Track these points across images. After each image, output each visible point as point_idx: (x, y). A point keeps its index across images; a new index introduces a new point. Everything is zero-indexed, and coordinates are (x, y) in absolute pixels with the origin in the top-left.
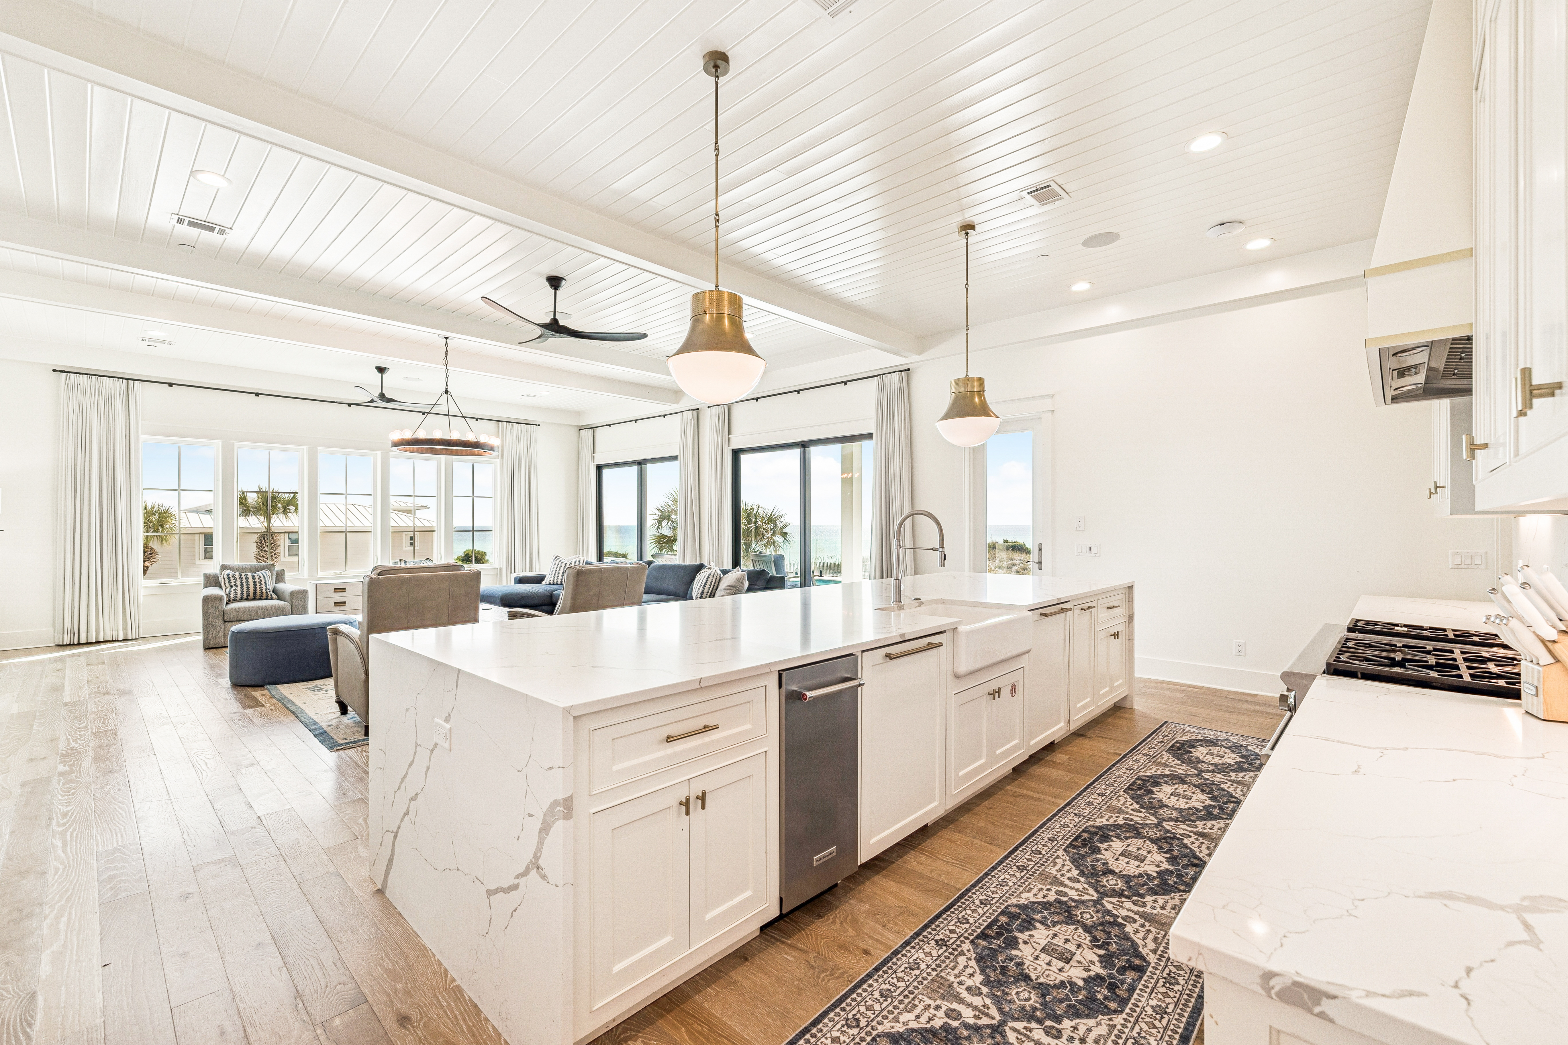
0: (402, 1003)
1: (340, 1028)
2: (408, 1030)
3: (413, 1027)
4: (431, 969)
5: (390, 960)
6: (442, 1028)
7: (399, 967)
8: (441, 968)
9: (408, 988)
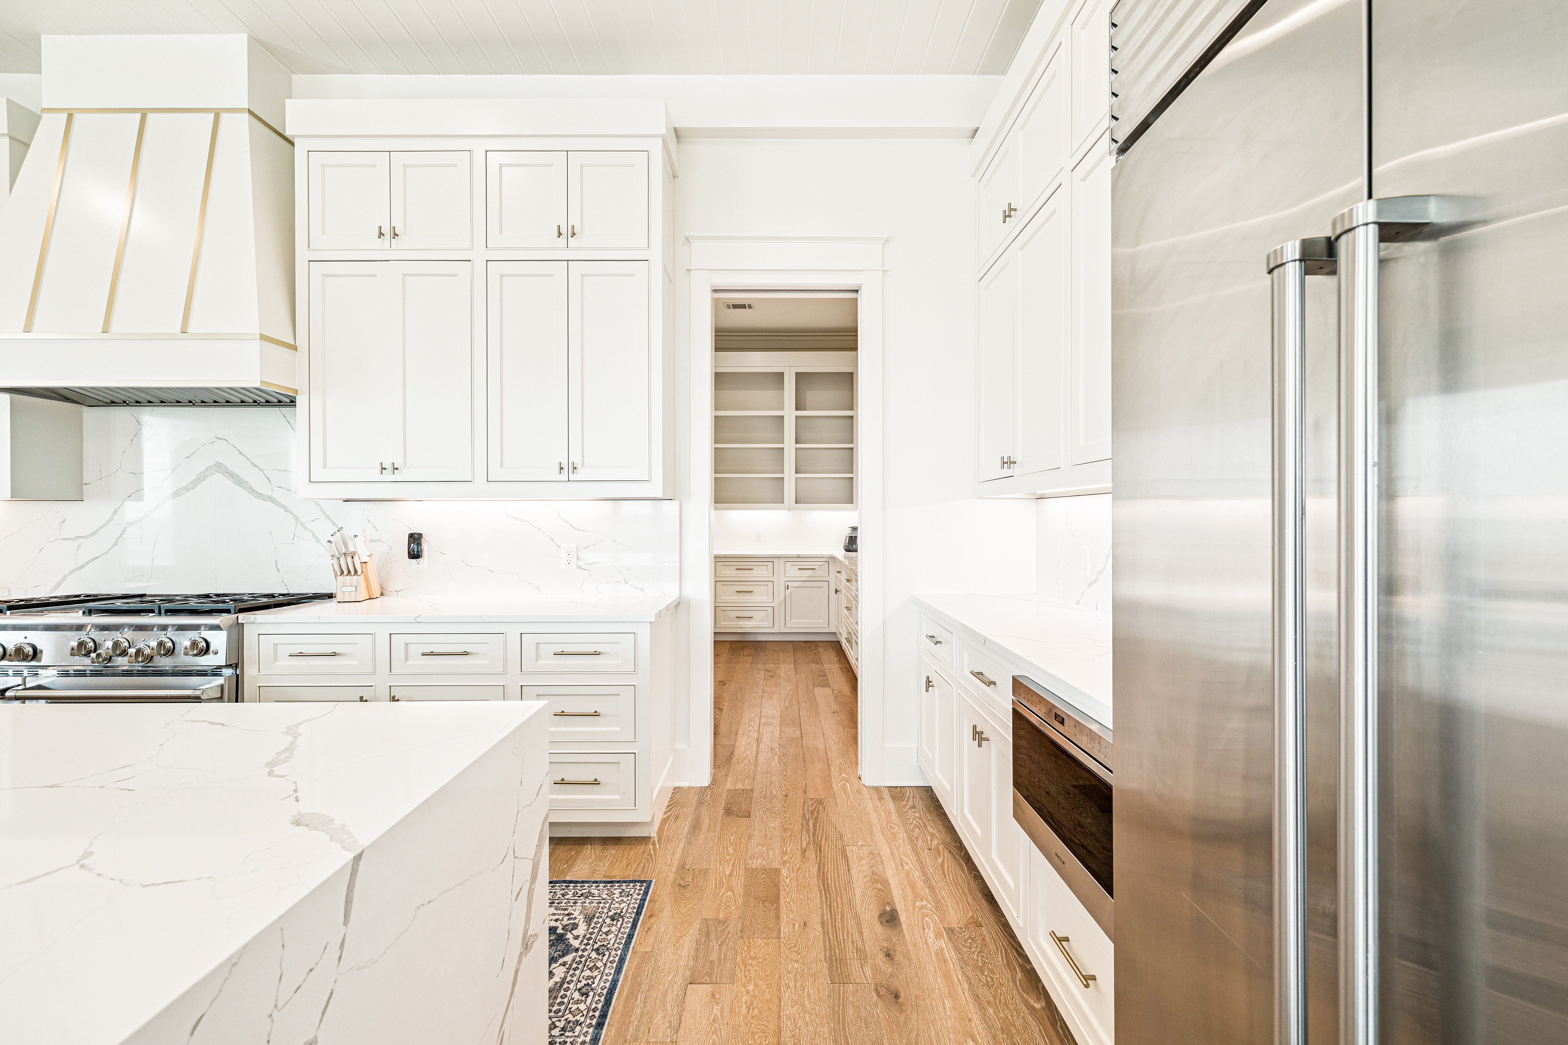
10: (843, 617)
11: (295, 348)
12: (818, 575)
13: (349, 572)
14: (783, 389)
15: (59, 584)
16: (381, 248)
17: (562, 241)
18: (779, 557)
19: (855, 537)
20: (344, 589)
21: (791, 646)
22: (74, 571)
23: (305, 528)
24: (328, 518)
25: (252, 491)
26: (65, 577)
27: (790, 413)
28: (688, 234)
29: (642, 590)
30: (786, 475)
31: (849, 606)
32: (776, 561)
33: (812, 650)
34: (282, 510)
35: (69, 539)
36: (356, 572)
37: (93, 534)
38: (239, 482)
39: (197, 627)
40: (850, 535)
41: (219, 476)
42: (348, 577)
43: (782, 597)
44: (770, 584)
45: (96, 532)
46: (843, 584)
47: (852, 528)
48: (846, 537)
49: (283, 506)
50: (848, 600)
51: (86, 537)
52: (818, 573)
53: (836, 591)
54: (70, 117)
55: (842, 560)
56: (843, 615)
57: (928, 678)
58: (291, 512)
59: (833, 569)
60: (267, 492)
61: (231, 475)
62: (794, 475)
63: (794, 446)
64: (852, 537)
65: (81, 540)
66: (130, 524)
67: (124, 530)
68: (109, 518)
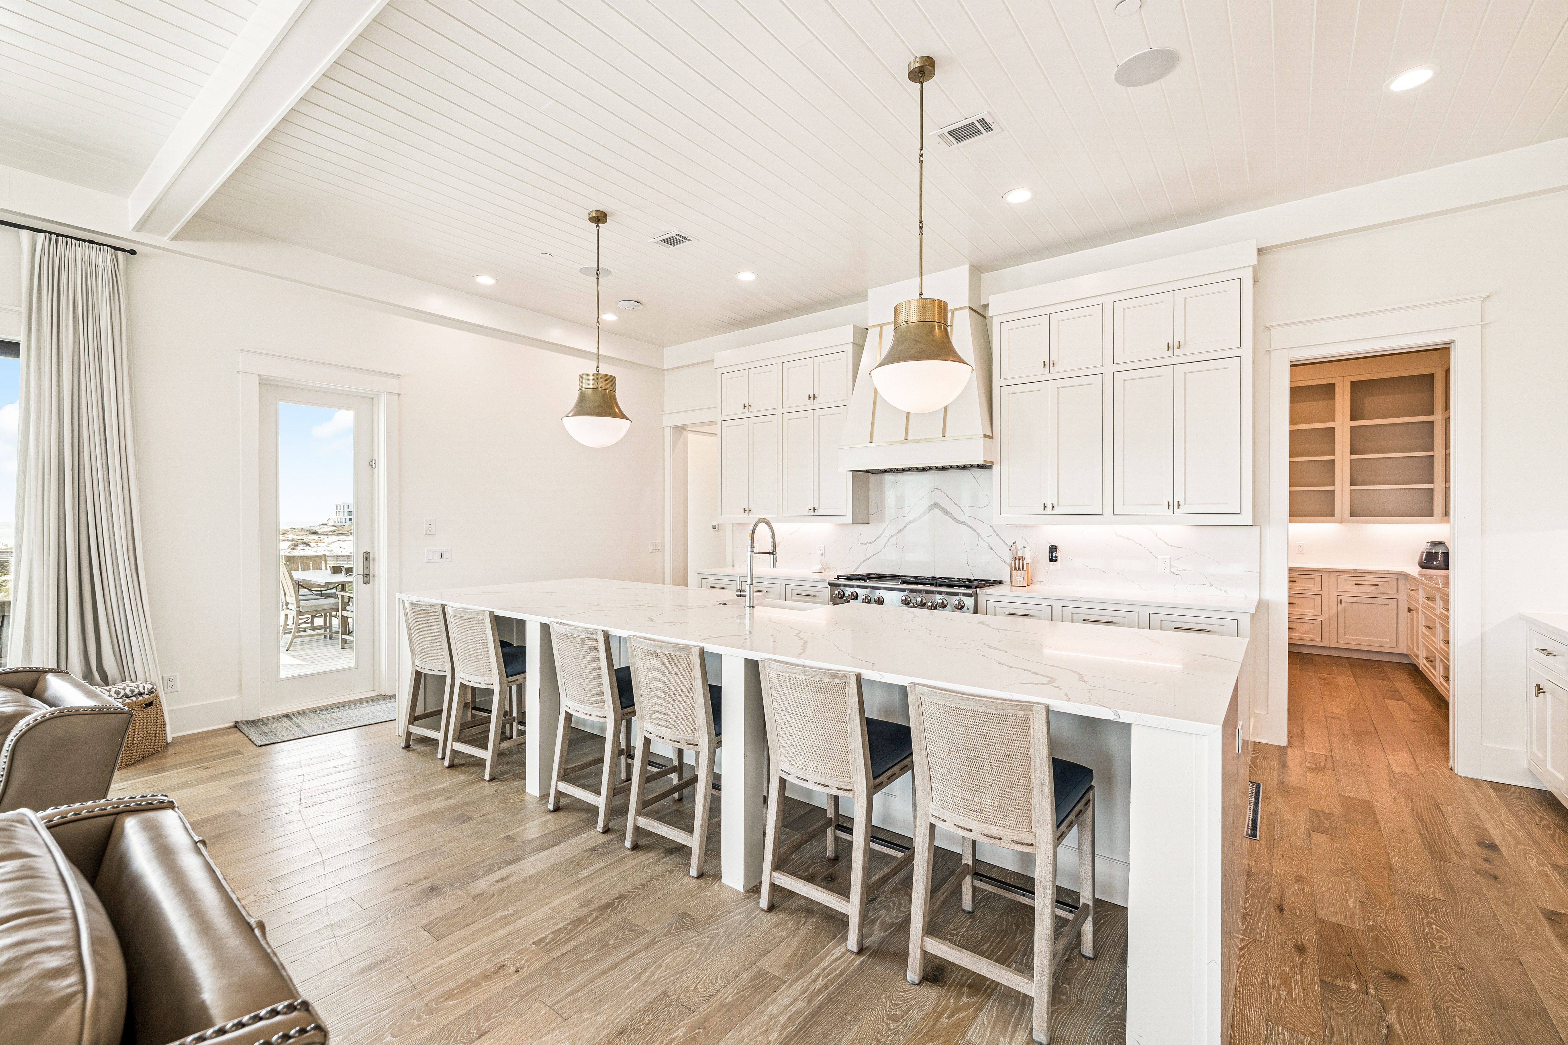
0: (1293, 958)
1: (1353, 981)
2: (1302, 942)
3: (1297, 940)
4: (1251, 959)
5: (1279, 994)
6: (1278, 926)
7: (1276, 982)
8: (1243, 954)
9: (1281, 963)
10: (1420, 637)
11: (992, 438)
12: (1381, 592)
13: (1019, 568)
14: (1334, 398)
15: (858, 568)
16: (1045, 374)
17: (1171, 352)
18: (1329, 571)
19: (1435, 553)
20: (1017, 578)
21: (1345, 661)
22: (865, 561)
23: (984, 541)
24: (997, 535)
25: (954, 518)
26: (861, 564)
27: (1343, 425)
28: (1267, 325)
29: (1225, 591)
30: (1337, 488)
31: (1431, 625)
32: (1325, 575)
33: (1375, 668)
34: (971, 530)
35: (862, 543)
36: (1023, 568)
37: (873, 542)
38: (947, 513)
39: (956, 594)
40: (1429, 551)
41: (936, 510)
42: (1019, 571)
43: (1333, 611)
44: (1318, 598)
45: (875, 540)
46: (1421, 602)
47: (1432, 543)
48: (1423, 553)
50: (1427, 618)
51: (870, 543)
52: (1381, 589)
53: (1410, 610)
54: (881, 328)
55: (1417, 576)
56: (1420, 634)
57: (1538, 686)
58: (976, 531)
59: (1404, 587)
60: (961, 518)
61: (943, 510)
62: (1347, 487)
63: (1347, 457)
64: (1432, 552)
66: (891, 536)
67: (888, 540)
68: (883, 532)
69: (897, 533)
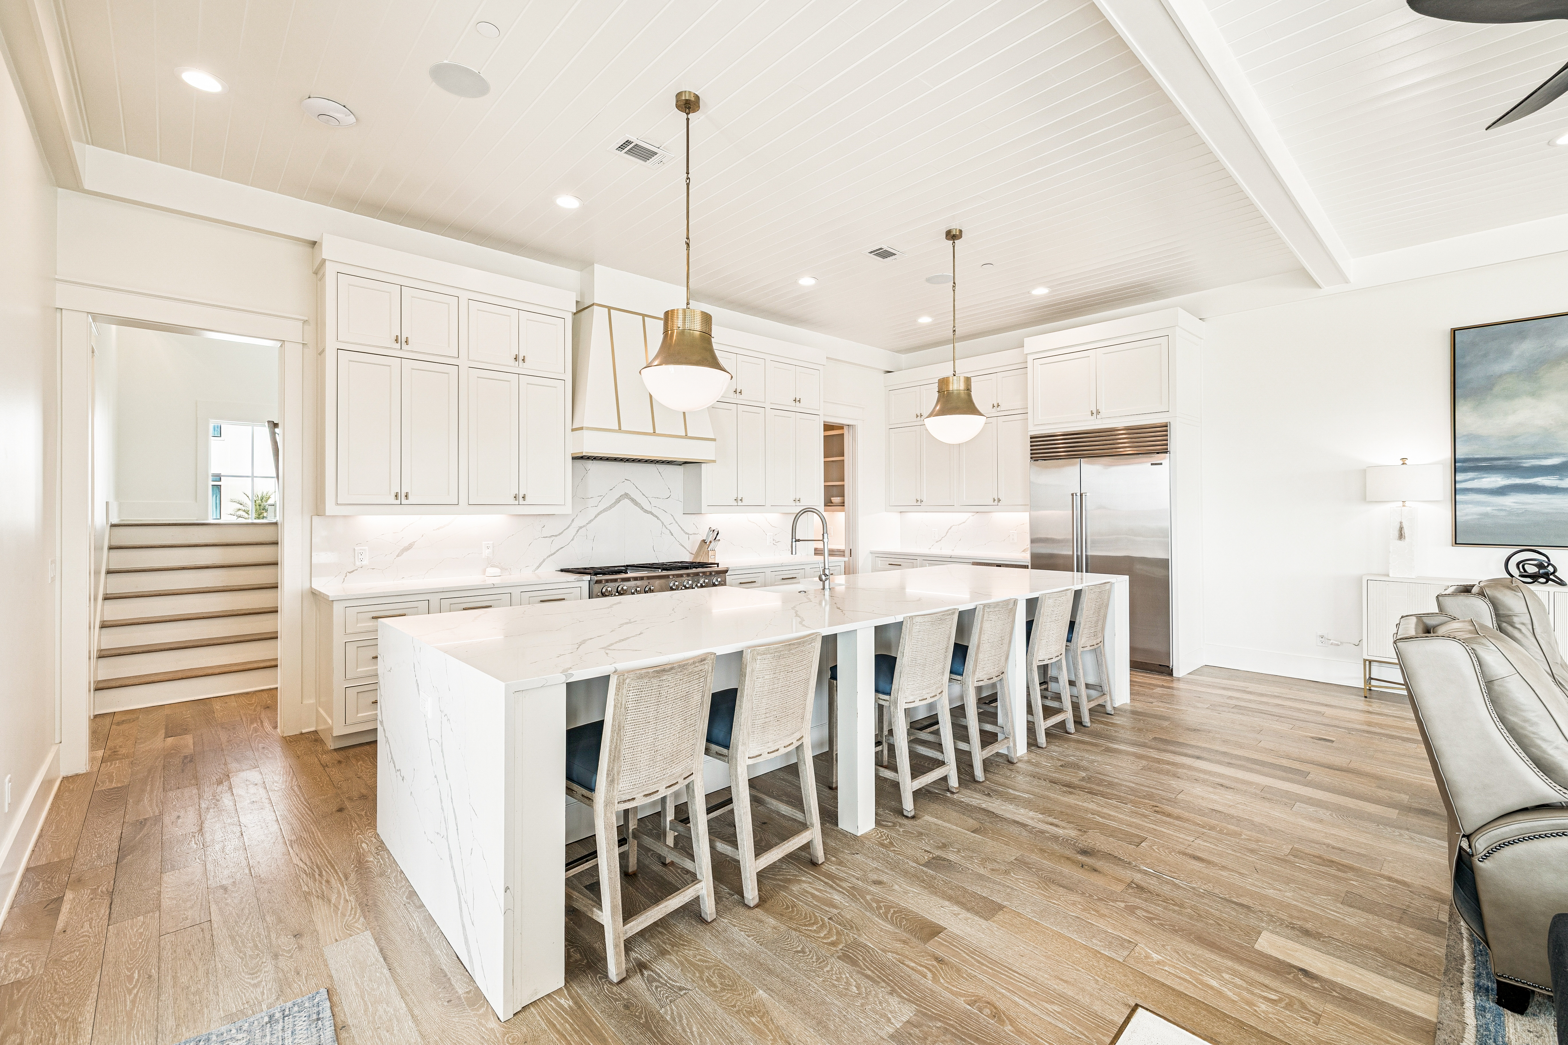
16: (735, 398)
17: (795, 404)
22: (549, 556)
23: (667, 528)
24: (677, 523)
25: (642, 508)
26: (544, 560)
34: (656, 519)
35: (547, 537)
37: (560, 534)
38: (634, 503)
41: (627, 501)
45: (562, 532)
49: (656, 517)
51: (556, 536)
58: (660, 520)
60: (649, 510)
61: (632, 500)
65: (554, 538)
66: (581, 528)
67: (578, 531)
68: (571, 523)
69: (587, 524)
